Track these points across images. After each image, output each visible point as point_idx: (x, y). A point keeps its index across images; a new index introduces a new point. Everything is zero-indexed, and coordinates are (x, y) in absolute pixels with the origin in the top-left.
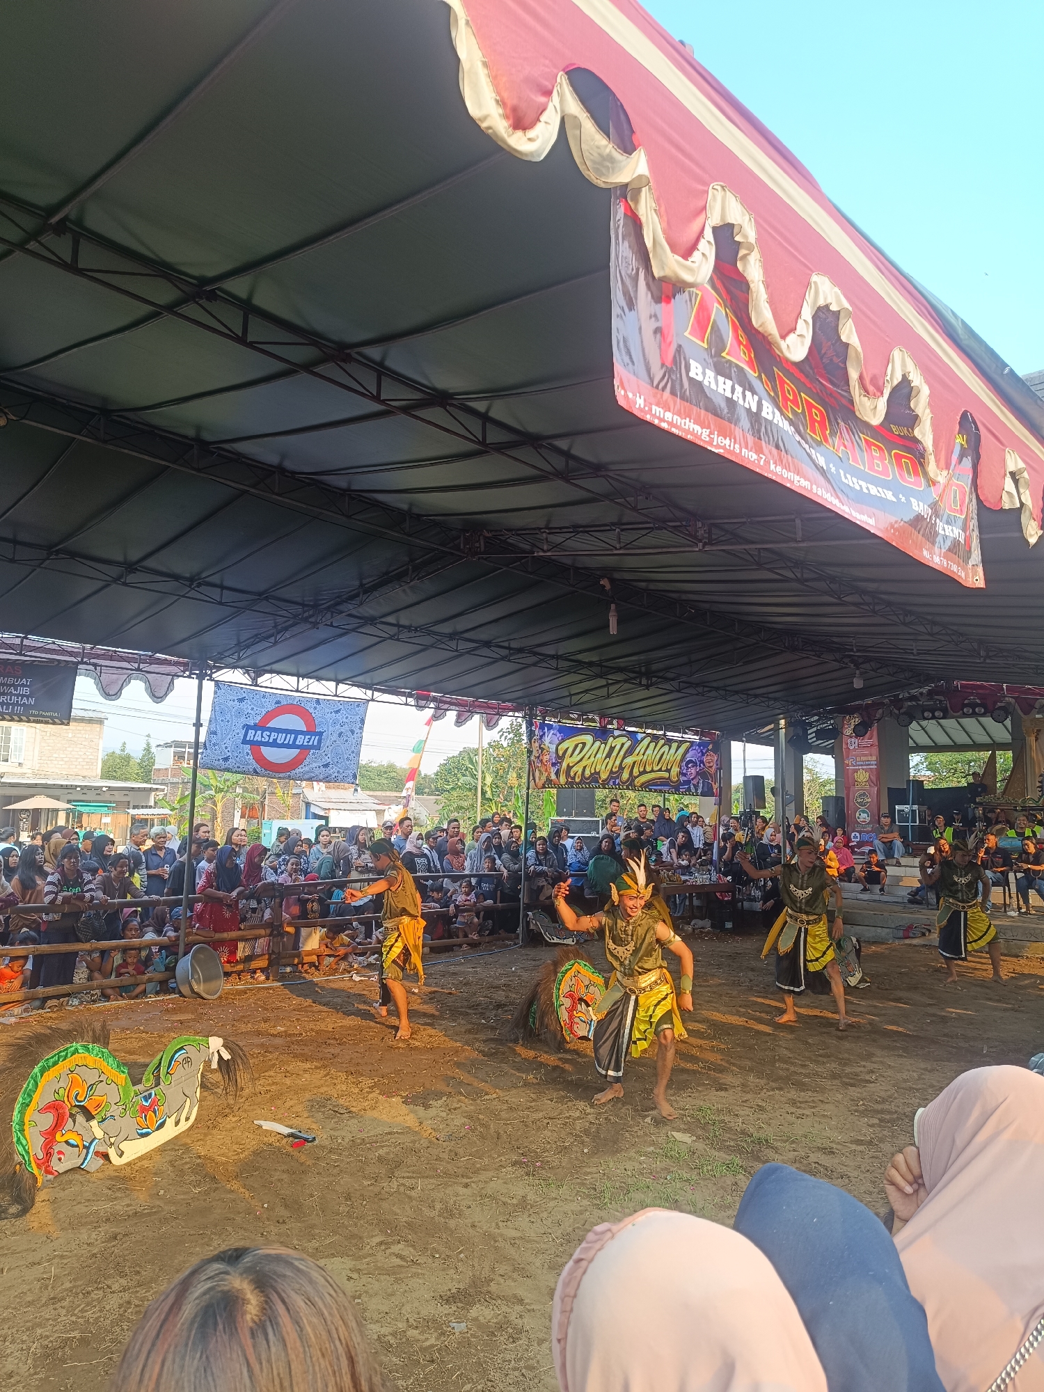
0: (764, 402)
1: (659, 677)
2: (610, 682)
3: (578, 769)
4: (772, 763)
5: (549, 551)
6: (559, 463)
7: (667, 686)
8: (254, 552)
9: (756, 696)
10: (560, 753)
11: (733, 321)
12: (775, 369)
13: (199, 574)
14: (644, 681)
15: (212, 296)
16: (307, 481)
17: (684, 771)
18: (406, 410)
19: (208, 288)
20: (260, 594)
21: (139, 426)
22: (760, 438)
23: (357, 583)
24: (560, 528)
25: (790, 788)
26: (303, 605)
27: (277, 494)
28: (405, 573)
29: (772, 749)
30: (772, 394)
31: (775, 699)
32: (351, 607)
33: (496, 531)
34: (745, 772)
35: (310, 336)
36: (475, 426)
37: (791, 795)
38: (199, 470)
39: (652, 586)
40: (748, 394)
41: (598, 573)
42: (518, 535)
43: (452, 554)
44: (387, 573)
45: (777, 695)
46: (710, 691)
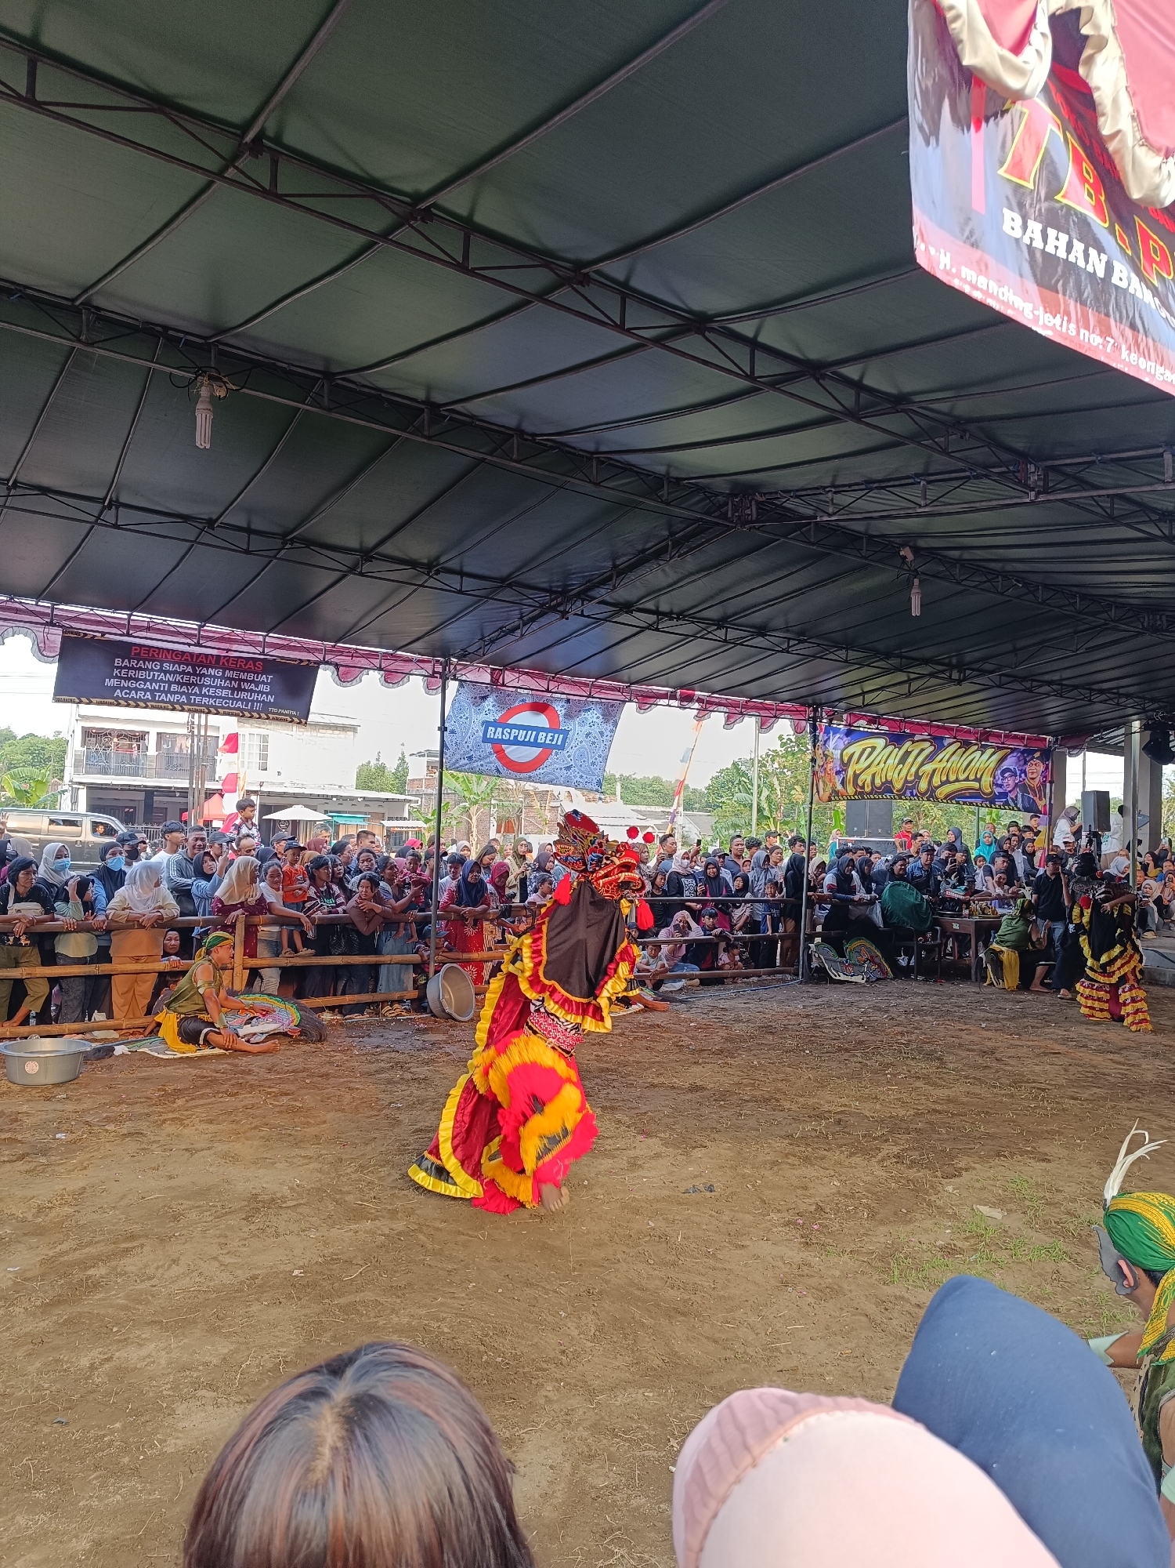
0: (1115, 263)
1: (973, 670)
2: (912, 676)
3: (867, 778)
4: (1121, 778)
5: (834, 514)
6: (848, 398)
7: (983, 680)
8: (494, 532)
9: (1102, 692)
10: (846, 759)
11: (1074, 148)
12: (1136, 218)
13: (438, 558)
14: (955, 675)
15: (427, 215)
16: (549, 444)
17: (999, 782)
18: (658, 341)
19: (423, 206)
20: (502, 580)
21: (366, 390)
22: (1107, 315)
23: (609, 564)
24: (850, 485)
25: (1144, 807)
26: (549, 591)
27: (515, 461)
28: (664, 550)
29: (1122, 759)
30: (1129, 252)
31: (1128, 696)
32: (603, 591)
33: (771, 493)
34: (1084, 787)
35: (542, 256)
36: (741, 355)
37: (1144, 816)
38: (429, 438)
39: (967, 555)
40: (1092, 252)
41: (898, 540)
42: (798, 497)
43: (718, 524)
44: (643, 551)
45: (1131, 690)
46: (1040, 686)
